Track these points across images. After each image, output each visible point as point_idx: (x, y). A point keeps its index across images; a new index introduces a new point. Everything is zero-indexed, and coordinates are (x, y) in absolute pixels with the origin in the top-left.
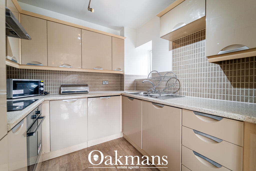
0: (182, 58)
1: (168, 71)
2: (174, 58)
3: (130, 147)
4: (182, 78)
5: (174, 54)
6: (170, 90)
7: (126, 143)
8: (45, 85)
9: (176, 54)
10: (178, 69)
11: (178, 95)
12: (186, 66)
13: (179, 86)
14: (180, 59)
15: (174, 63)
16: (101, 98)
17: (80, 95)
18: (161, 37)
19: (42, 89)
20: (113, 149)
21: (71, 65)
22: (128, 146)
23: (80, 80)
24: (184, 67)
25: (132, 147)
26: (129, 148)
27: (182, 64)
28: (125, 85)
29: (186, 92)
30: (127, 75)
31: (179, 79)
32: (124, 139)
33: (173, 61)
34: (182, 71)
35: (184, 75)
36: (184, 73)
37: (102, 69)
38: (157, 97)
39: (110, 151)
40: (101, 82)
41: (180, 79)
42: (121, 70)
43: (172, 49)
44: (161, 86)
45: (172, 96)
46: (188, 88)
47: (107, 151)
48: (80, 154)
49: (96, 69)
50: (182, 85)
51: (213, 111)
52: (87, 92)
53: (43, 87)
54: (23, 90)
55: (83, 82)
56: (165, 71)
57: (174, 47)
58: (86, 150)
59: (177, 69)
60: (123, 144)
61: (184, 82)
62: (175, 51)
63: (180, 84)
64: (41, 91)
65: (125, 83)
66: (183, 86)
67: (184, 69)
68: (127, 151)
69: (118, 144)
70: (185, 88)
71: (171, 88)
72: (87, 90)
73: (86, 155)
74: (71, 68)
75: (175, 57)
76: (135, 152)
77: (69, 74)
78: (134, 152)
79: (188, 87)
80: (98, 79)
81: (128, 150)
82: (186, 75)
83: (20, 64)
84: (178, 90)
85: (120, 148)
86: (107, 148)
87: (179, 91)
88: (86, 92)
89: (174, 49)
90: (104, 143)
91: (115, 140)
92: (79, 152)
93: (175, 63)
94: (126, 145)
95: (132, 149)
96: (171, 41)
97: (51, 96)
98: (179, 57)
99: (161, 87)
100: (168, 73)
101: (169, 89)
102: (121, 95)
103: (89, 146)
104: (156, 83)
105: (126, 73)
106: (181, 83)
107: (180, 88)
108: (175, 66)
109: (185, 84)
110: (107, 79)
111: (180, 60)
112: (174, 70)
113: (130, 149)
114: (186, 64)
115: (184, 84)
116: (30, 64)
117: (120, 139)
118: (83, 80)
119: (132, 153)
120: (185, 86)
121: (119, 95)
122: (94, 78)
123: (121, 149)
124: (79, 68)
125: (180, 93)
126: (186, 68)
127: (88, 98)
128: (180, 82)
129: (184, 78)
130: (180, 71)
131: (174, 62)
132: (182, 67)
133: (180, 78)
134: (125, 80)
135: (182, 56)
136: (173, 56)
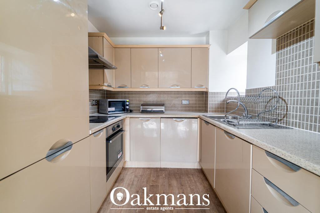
0: (292, 63)
1: (267, 86)
2: (278, 64)
3: (206, 182)
4: (291, 97)
5: (278, 58)
6: (271, 116)
7: (202, 176)
8: (130, 104)
9: (282, 58)
10: (286, 83)
11: (284, 124)
12: (299, 77)
13: (286, 110)
14: (289, 66)
15: (278, 73)
16: (174, 119)
17: (154, 115)
18: (250, 38)
19: (127, 107)
20: (184, 178)
21: (148, 85)
22: (202, 180)
23: (159, 100)
24: (295, 80)
25: (208, 183)
26: (203, 182)
27: (292, 75)
28: (209, 105)
29: (298, 121)
30: (213, 93)
31: (286, 99)
32: (201, 171)
33: (277, 69)
34: (292, 85)
35: (294, 92)
36: (295, 89)
37: (179, 87)
38: (234, 125)
39: (180, 178)
40: (180, 101)
41: (288, 100)
42: (204, 87)
43: (277, 51)
44: (257, 108)
45: (270, 125)
46: (300, 115)
47: (178, 177)
48: (152, 171)
49: (172, 87)
50: (290, 109)
51: (287, 154)
52: (163, 112)
53: (128, 105)
54: (114, 108)
55: (162, 102)
56: (261, 87)
57: (279, 47)
58: (159, 170)
59: (283, 83)
60: (198, 176)
61: (294, 104)
62: (281, 53)
63: (287, 107)
64: (126, 109)
65: (210, 103)
66: (293, 112)
67: (295, 82)
68: (199, 185)
69: (192, 174)
70: (296, 115)
71: (273, 113)
72: (162, 110)
73: (157, 173)
74: (148, 88)
75: (281, 64)
76: (209, 190)
77: (149, 93)
78: (207, 189)
79: (300, 112)
80: (177, 98)
81: (201, 184)
82: (298, 92)
83: (114, 87)
84: (284, 117)
85: (192, 179)
86: (178, 174)
87: (285, 119)
88: (161, 112)
89: (279, 50)
90: (178, 169)
91: (190, 169)
92: (153, 170)
93: (281, 73)
94: (201, 179)
95: (206, 186)
96: (275, 38)
97: (134, 113)
98: (287, 62)
99: (257, 110)
100: (267, 89)
101: (269, 115)
102: (199, 118)
103: (162, 167)
104: (251, 105)
105: (210, 90)
106: (289, 106)
107: (286, 113)
108: (281, 77)
109: (297, 108)
110: (187, 98)
111: (289, 68)
112: (278, 84)
113: (204, 184)
114: (299, 74)
115: (293, 107)
116: (120, 87)
117: (197, 170)
118: (162, 100)
119: (205, 190)
120: (297, 112)
121: (197, 118)
122: (173, 96)
123: (193, 181)
124: (156, 87)
125: (286, 123)
126: (298, 81)
127: (161, 118)
128: (287, 105)
129: (294, 97)
130: (289, 85)
131: (278, 71)
132: (292, 79)
133: (288, 97)
134: (209, 99)
135: (293, 60)
136: (278, 62)
